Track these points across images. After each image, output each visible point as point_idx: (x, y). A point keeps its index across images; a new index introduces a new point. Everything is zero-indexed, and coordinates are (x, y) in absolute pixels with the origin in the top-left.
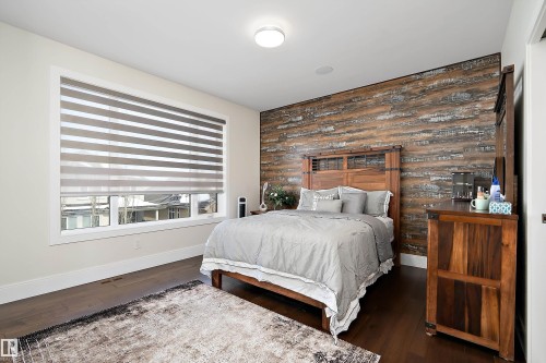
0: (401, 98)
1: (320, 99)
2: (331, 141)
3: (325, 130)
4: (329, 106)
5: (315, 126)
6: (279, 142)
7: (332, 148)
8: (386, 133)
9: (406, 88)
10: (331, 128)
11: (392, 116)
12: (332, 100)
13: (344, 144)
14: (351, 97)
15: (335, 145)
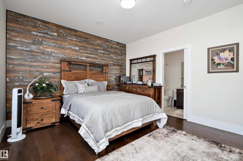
0: (106, 46)
1: (70, 29)
2: (77, 55)
3: (73, 48)
4: (76, 35)
5: (67, 44)
6: (33, 44)
7: (78, 59)
8: (101, 58)
9: (108, 44)
10: (77, 48)
11: (103, 52)
12: (78, 34)
13: (84, 58)
14: (88, 37)
15: (79, 58)
